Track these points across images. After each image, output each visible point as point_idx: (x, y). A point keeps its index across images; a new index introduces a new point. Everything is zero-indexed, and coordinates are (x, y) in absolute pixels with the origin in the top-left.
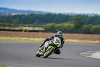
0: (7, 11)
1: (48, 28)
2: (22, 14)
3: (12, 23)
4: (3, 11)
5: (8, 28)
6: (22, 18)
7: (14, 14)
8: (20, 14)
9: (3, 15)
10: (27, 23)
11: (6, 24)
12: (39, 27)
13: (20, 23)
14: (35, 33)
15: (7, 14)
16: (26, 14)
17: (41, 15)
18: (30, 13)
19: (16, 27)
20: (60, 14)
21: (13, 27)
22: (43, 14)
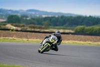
0: (37, 13)
1: (79, 30)
2: (53, 16)
3: (42, 25)
4: (33, 13)
5: (38, 30)
6: (53, 19)
7: (44, 16)
8: (50, 16)
9: (33, 17)
10: (57, 25)
11: (36, 26)
12: (70, 29)
13: (50, 25)
14: (65, 35)
15: (38, 16)
16: (57, 16)
17: (71, 17)
18: (60, 16)
19: (46, 29)
20: (90, 16)
21: (44, 28)
22: (73, 16)
